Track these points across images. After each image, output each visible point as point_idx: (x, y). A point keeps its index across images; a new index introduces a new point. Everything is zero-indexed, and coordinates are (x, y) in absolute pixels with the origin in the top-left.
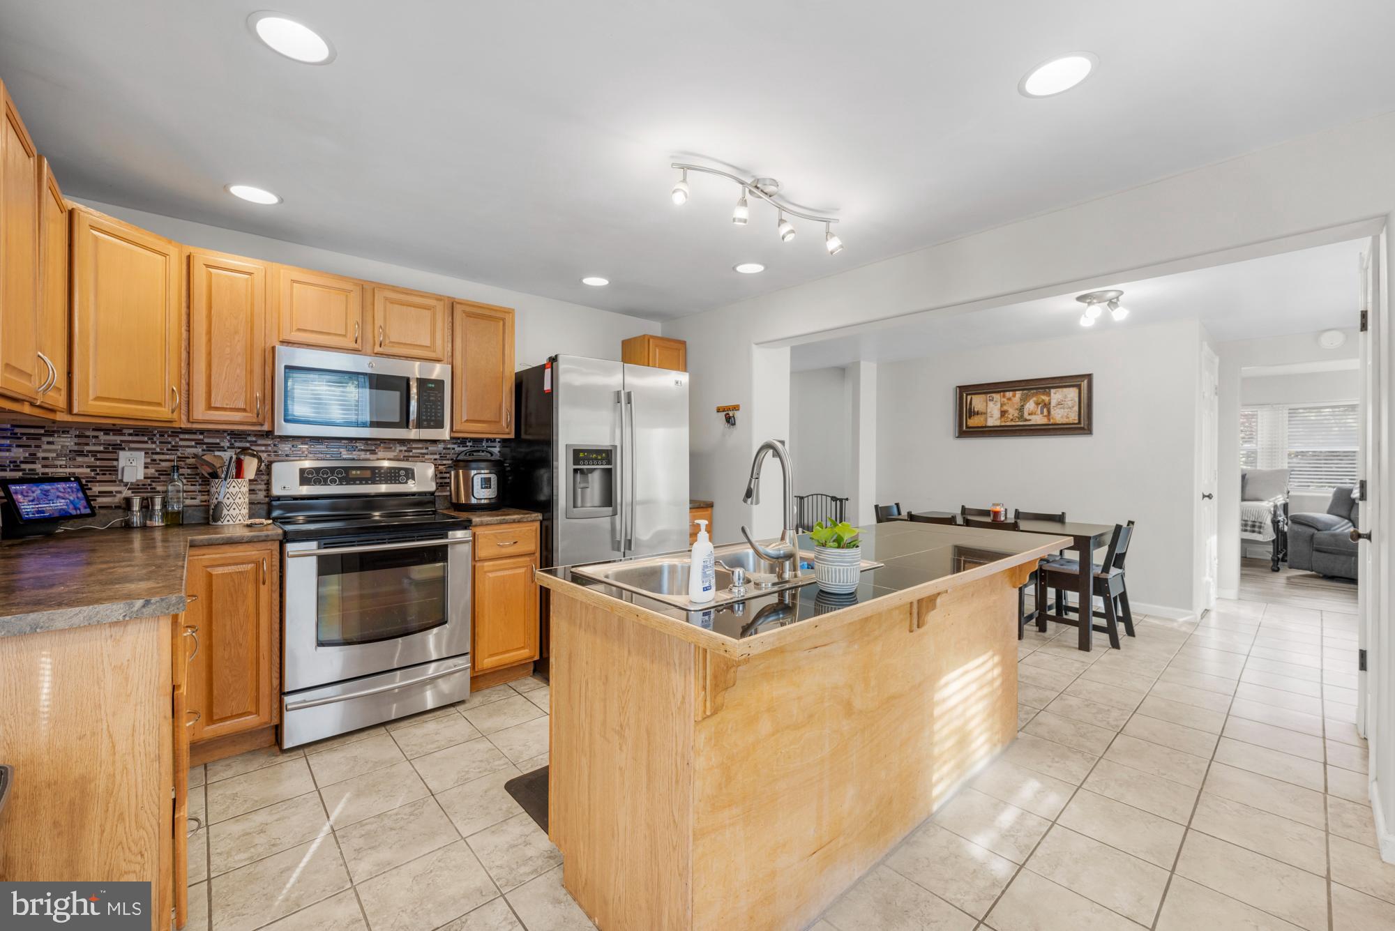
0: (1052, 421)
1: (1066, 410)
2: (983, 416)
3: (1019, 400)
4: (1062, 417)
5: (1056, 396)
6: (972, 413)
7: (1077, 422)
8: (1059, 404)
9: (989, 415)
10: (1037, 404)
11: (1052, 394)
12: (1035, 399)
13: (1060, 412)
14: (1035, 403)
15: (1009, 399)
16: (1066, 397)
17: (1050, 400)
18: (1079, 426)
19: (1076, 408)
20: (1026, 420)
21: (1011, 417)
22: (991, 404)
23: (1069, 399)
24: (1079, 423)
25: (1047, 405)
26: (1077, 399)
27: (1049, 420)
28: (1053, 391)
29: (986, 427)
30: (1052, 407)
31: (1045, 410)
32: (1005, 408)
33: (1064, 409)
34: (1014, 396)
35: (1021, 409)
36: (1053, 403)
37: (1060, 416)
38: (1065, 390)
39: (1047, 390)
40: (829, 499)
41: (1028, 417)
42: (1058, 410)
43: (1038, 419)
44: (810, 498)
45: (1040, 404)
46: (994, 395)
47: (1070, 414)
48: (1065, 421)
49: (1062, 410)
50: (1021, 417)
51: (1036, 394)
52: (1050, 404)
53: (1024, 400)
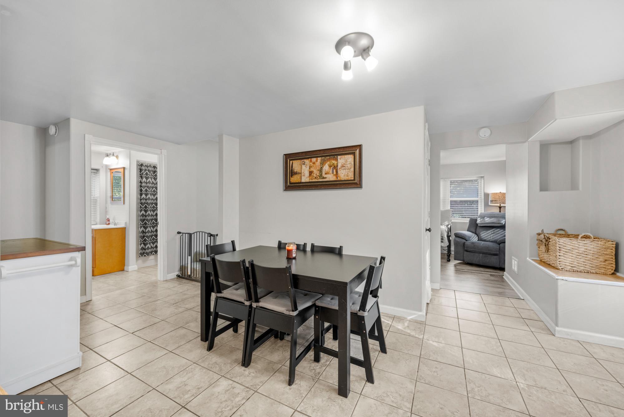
0: (339, 178)
1: (347, 171)
2: (299, 175)
3: (320, 164)
4: (344, 176)
5: (341, 160)
6: (293, 173)
7: (353, 179)
8: (343, 166)
9: (302, 174)
10: (330, 166)
11: (339, 159)
12: (328, 163)
13: (343, 172)
14: (329, 165)
15: (314, 163)
16: (346, 161)
17: (337, 163)
18: (354, 182)
19: (352, 169)
20: (324, 178)
21: (315, 175)
22: (304, 167)
23: (349, 163)
24: (354, 180)
25: (335, 167)
26: (353, 163)
27: (337, 177)
28: (339, 157)
29: (301, 183)
30: (338, 169)
31: (335, 171)
32: (312, 169)
33: (345, 170)
34: (317, 161)
35: (321, 170)
36: (339, 166)
37: (343, 175)
38: (346, 156)
39: (336, 157)
40: (206, 235)
41: (325, 176)
42: (342, 171)
43: (330, 177)
44: (195, 234)
45: (331, 166)
46: (305, 160)
47: (349, 173)
48: (346, 178)
49: (344, 171)
50: (321, 175)
51: (329, 159)
52: (337, 166)
53: (323, 163)
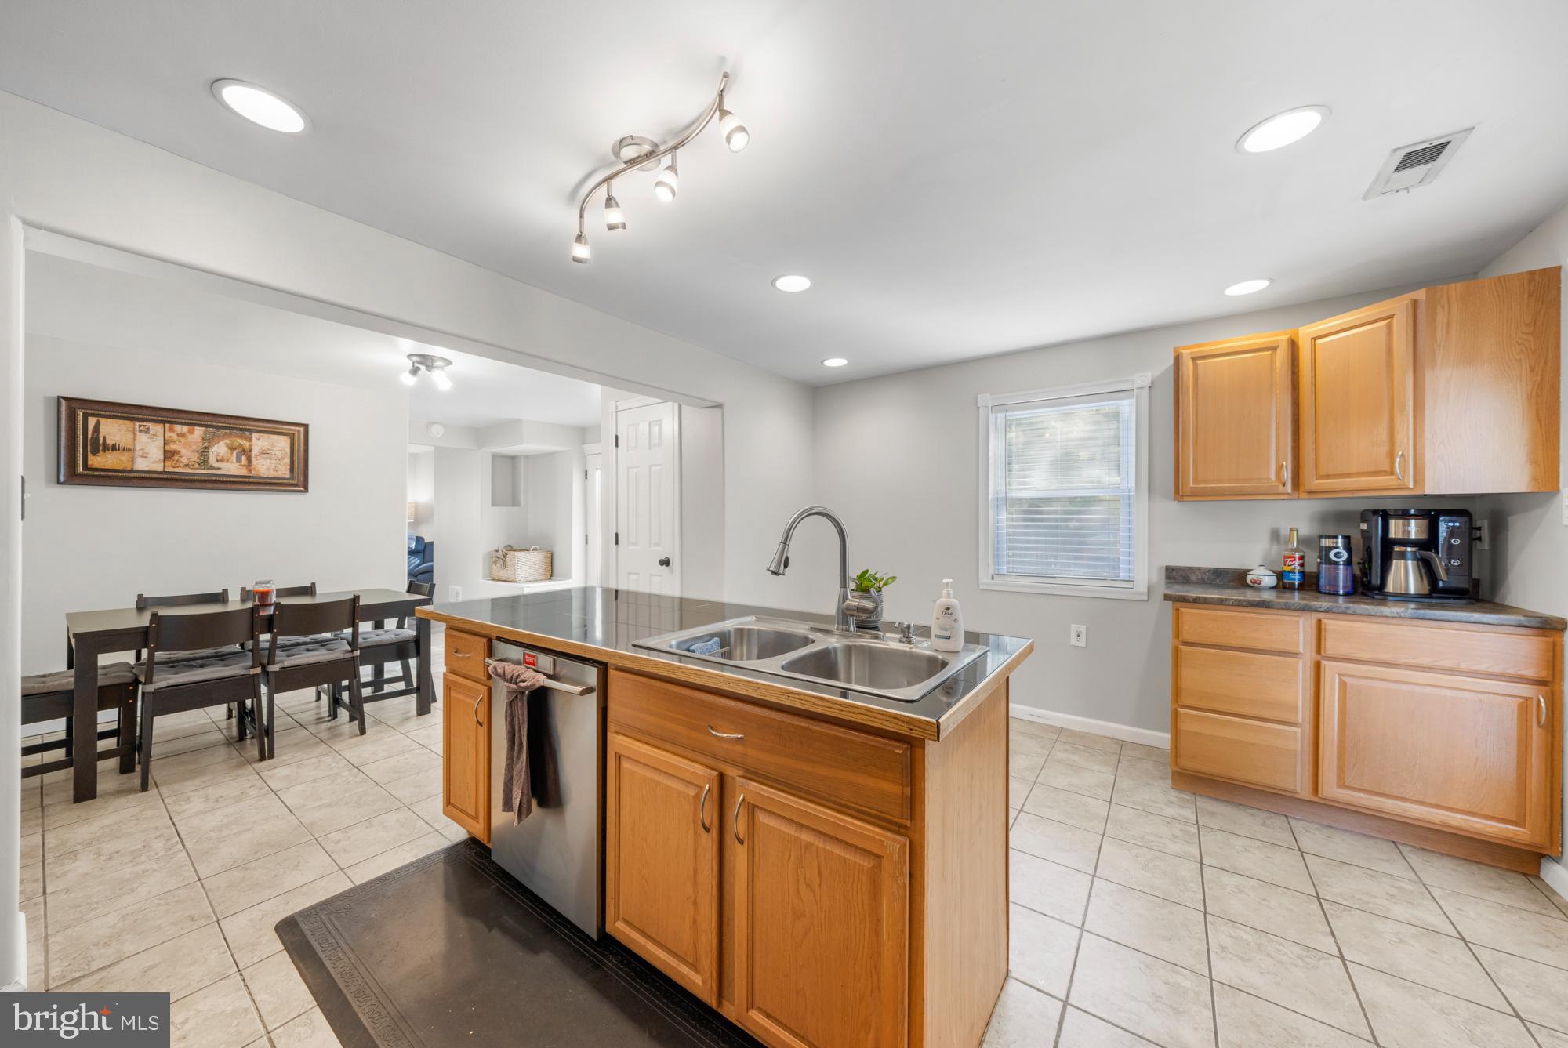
0: (253, 472)
1: (274, 462)
2: (126, 453)
3: (200, 440)
4: (268, 469)
5: (259, 442)
6: (98, 446)
7: (288, 476)
8: (263, 452)
9: (138, 453)
10: (232, 448)
11: (254, 439)
12: (227, 441)
13: (265, 463)
14: (227, 446)
15: (182, 435)
16: (273, 445)
17: (251, 446)
18: (292, 482)
19: (287, 461)
20: (212, 468)
21: (185, 460)
22: (143, 438)
23: (278, 449)
24: (292, 478)
25: (247, 453)
26: (288, 450)
27: (250, 471)
28: (255, 435)
29: (132, 471)
30: (253, 456)
31: (244, 458)
32: (173, 447)
33: (270, 459)
34: (191, 432)
35: (204, 453)
36: (255, 451)
37: (265, 467)
38: (272, 436)
39: (247, 433)
41: (216, 465)
42: (262, 460)
43: (232, 468)
45: (235, 449)
46: (150, 425)
47: (279, 466)
48: (272, 474)
49: (268, 461)
50: (204, 462)
51: (229, 436)
52: (251, 451)
53: (209, 441)
